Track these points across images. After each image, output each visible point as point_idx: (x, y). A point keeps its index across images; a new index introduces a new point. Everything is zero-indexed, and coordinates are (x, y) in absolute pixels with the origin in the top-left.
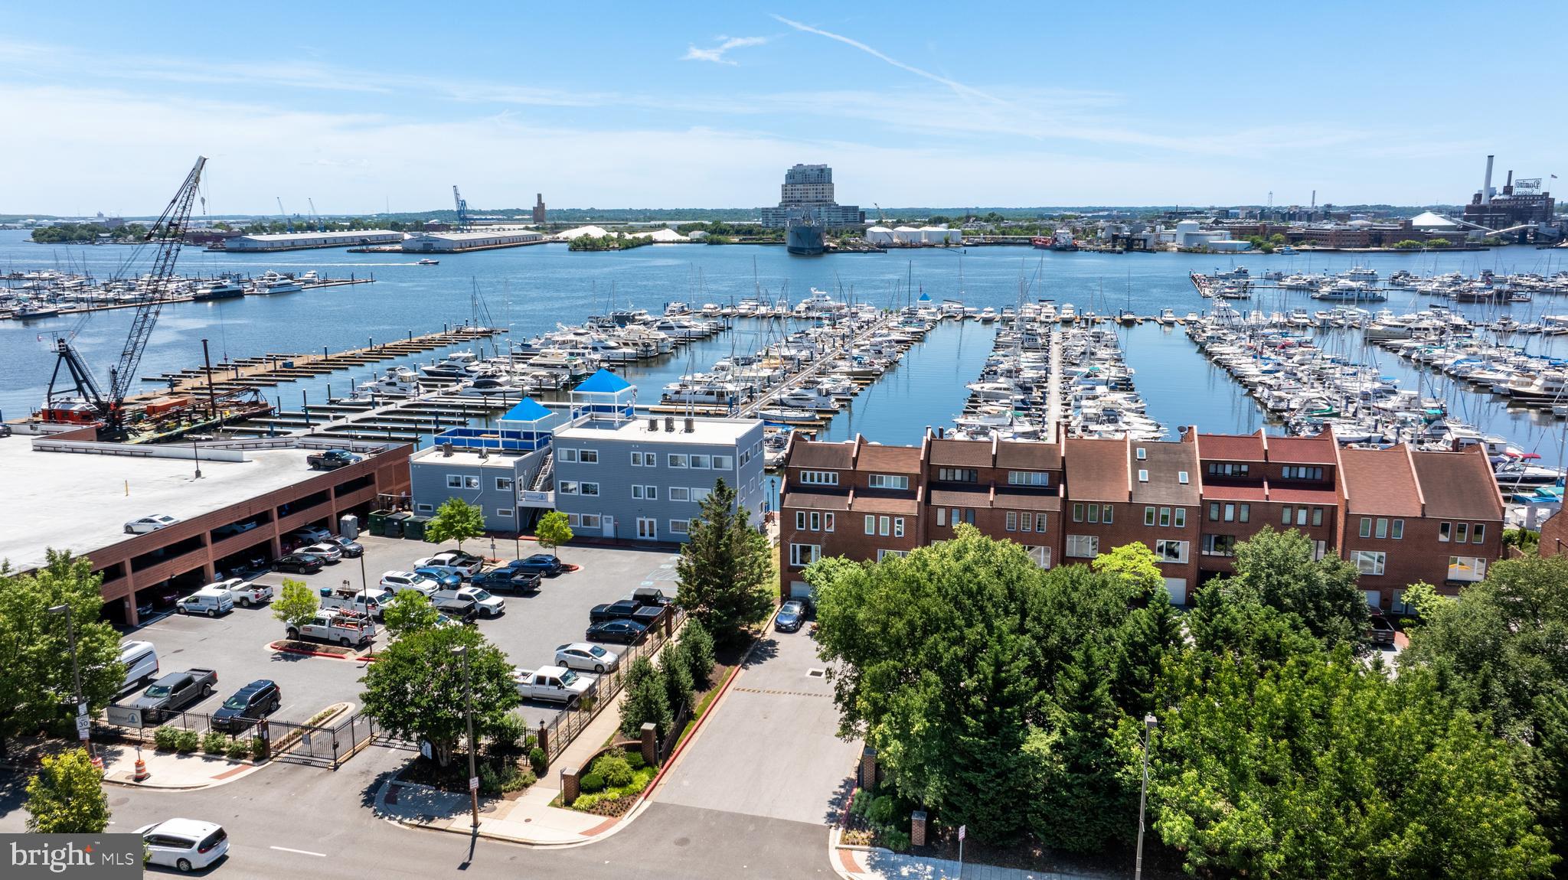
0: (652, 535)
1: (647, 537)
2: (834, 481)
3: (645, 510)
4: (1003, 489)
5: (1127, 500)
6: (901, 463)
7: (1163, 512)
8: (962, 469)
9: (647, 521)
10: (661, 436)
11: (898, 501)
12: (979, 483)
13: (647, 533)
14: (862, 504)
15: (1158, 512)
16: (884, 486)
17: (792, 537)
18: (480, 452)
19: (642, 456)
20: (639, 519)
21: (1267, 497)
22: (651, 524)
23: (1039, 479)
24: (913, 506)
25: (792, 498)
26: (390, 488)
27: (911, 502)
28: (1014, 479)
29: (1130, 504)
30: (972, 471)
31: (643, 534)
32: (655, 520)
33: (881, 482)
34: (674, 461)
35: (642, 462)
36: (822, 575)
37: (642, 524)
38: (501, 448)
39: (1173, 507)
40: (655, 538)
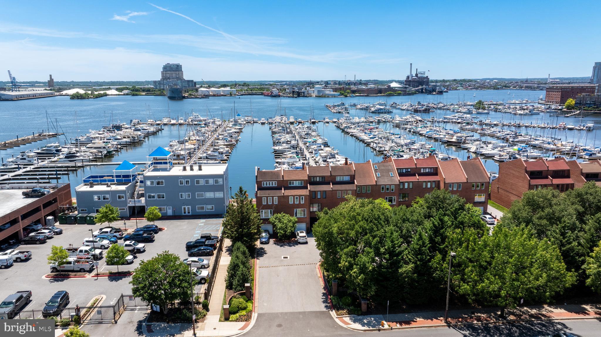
0: (189, 213)
1: (187, 214)
2: (275, 185)
3: (186, 203)
4: (335, 183)
5: (375, 184)
6: (300, 176)
7: (387, 187)
8: (319, 176)
9: (186, 207)
10: (188, 172)
11: (301, 190)
12: (326, 181)
13: (187, 212)
14: (288, 193)
15: (385, 187)
16: (294, 185)
17: (261, 207)
18: (107, 184)
19: (184, 181)
20: (183, 207)
21: (418, 179)
22: (188, 208)
23: (347, 179)
24: (307, 192)
25: (260, 193)
26: (62, 203)
27: (305, 190)
28: (338, 179)
29: (376, 185)
30: (323, 177)
31: (185, 213)
32: (190, 207)
33: (293, 184)
34: (198, 182)
35: (184, 184)
36: (277, 221)
37: (185, 208)
38: (115, 182)
39: (390, 185)
40: (190, 214)
